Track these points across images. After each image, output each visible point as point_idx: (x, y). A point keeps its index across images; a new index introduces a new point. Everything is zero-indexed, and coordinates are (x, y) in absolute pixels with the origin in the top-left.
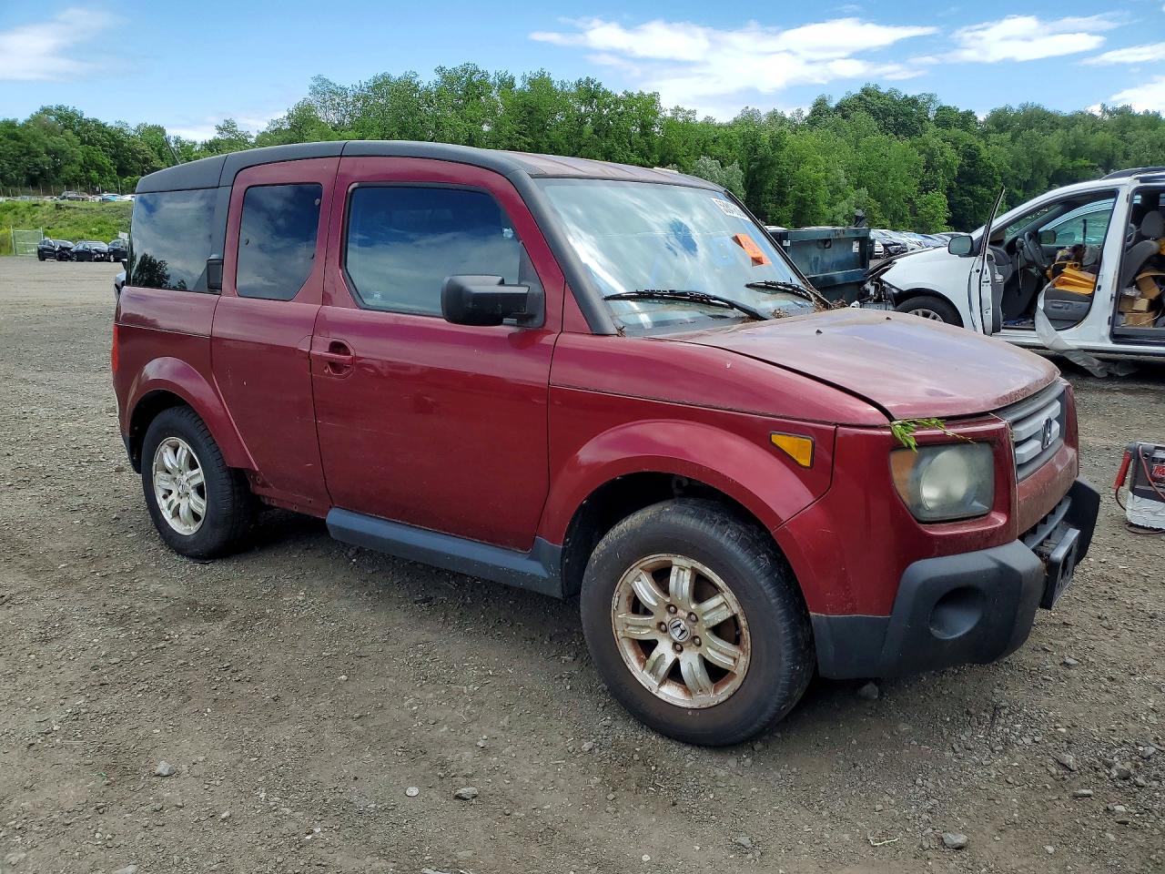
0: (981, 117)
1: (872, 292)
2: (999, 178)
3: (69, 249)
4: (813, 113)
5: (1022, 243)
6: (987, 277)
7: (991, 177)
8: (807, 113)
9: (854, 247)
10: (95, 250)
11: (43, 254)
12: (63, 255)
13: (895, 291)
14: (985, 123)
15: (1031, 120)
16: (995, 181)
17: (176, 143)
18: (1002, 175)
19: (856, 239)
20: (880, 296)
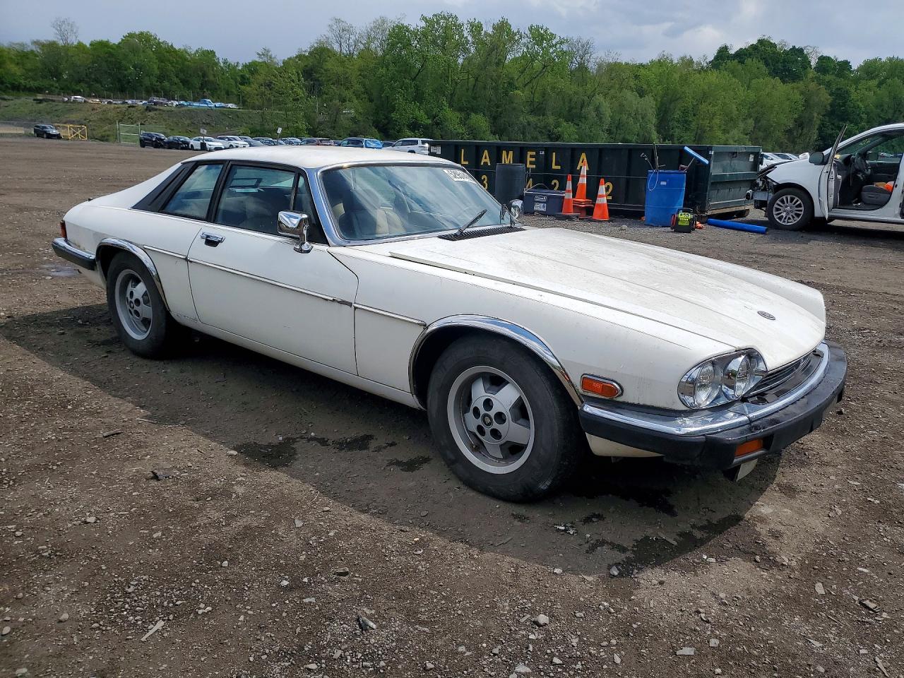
0: (855, 66)
1: (761, 185)
2: (864, 116)
3: (162, 140)
4: (716, 58)
5: (854, 159)
6: (833, 175)
7: (859, 115)
8: (711, 58)
9: (751, 158)
10: (182, 141)
11: (143, 143)
12: (158, 144)
13: (775, 184)
14: (857, 71)
15: (895, 69)
16: (861, 118)
17: (224, 63)
18: (867, 114)
19: (752, 153)
20: (765, 186)
